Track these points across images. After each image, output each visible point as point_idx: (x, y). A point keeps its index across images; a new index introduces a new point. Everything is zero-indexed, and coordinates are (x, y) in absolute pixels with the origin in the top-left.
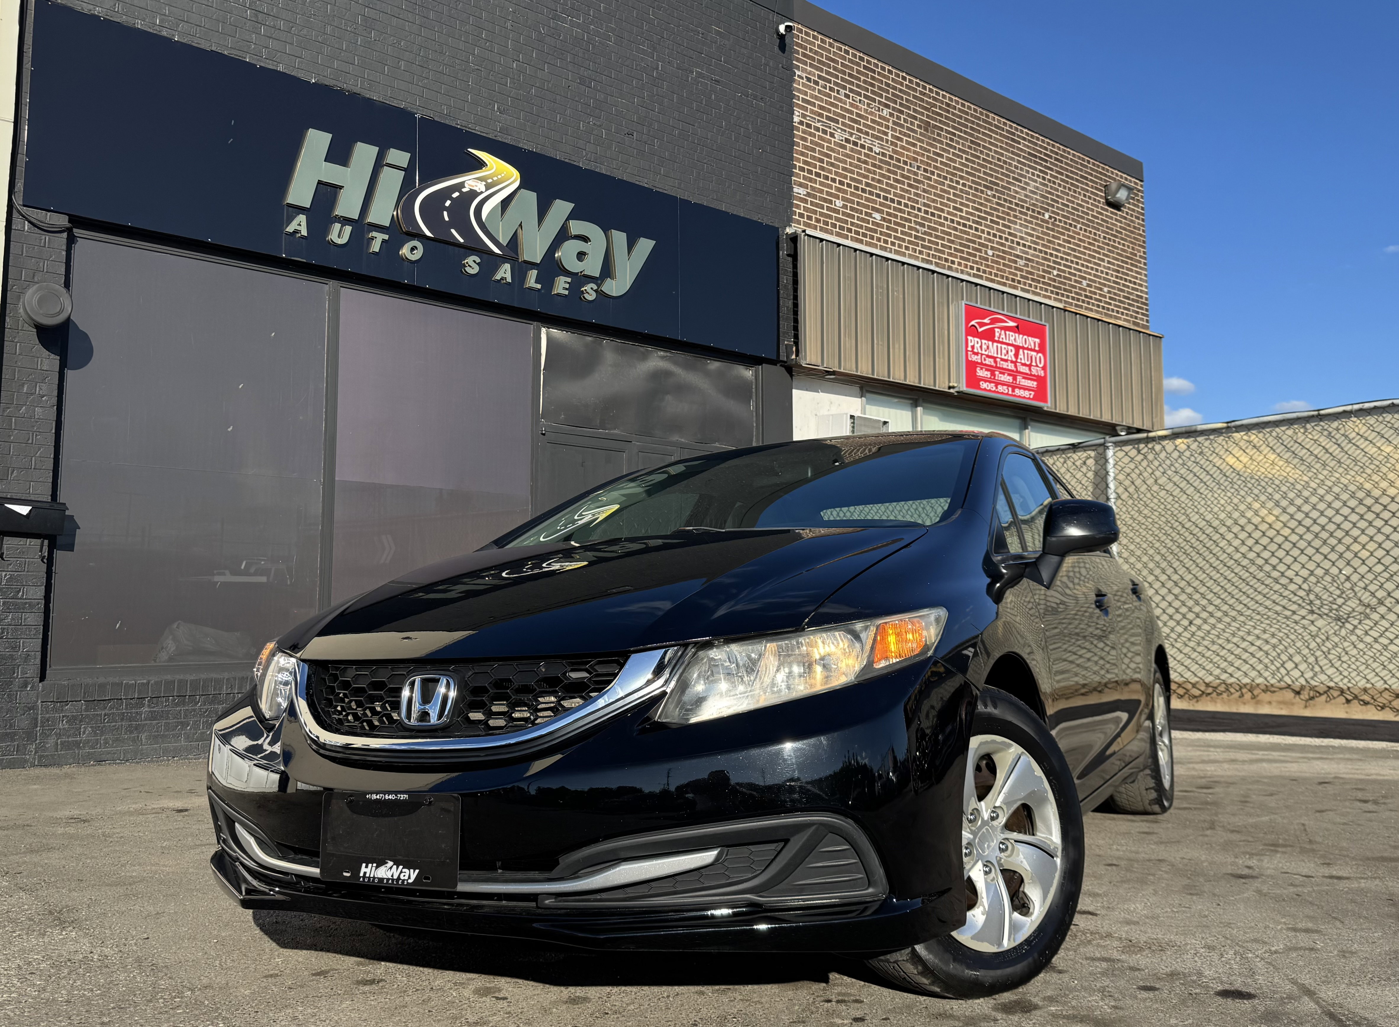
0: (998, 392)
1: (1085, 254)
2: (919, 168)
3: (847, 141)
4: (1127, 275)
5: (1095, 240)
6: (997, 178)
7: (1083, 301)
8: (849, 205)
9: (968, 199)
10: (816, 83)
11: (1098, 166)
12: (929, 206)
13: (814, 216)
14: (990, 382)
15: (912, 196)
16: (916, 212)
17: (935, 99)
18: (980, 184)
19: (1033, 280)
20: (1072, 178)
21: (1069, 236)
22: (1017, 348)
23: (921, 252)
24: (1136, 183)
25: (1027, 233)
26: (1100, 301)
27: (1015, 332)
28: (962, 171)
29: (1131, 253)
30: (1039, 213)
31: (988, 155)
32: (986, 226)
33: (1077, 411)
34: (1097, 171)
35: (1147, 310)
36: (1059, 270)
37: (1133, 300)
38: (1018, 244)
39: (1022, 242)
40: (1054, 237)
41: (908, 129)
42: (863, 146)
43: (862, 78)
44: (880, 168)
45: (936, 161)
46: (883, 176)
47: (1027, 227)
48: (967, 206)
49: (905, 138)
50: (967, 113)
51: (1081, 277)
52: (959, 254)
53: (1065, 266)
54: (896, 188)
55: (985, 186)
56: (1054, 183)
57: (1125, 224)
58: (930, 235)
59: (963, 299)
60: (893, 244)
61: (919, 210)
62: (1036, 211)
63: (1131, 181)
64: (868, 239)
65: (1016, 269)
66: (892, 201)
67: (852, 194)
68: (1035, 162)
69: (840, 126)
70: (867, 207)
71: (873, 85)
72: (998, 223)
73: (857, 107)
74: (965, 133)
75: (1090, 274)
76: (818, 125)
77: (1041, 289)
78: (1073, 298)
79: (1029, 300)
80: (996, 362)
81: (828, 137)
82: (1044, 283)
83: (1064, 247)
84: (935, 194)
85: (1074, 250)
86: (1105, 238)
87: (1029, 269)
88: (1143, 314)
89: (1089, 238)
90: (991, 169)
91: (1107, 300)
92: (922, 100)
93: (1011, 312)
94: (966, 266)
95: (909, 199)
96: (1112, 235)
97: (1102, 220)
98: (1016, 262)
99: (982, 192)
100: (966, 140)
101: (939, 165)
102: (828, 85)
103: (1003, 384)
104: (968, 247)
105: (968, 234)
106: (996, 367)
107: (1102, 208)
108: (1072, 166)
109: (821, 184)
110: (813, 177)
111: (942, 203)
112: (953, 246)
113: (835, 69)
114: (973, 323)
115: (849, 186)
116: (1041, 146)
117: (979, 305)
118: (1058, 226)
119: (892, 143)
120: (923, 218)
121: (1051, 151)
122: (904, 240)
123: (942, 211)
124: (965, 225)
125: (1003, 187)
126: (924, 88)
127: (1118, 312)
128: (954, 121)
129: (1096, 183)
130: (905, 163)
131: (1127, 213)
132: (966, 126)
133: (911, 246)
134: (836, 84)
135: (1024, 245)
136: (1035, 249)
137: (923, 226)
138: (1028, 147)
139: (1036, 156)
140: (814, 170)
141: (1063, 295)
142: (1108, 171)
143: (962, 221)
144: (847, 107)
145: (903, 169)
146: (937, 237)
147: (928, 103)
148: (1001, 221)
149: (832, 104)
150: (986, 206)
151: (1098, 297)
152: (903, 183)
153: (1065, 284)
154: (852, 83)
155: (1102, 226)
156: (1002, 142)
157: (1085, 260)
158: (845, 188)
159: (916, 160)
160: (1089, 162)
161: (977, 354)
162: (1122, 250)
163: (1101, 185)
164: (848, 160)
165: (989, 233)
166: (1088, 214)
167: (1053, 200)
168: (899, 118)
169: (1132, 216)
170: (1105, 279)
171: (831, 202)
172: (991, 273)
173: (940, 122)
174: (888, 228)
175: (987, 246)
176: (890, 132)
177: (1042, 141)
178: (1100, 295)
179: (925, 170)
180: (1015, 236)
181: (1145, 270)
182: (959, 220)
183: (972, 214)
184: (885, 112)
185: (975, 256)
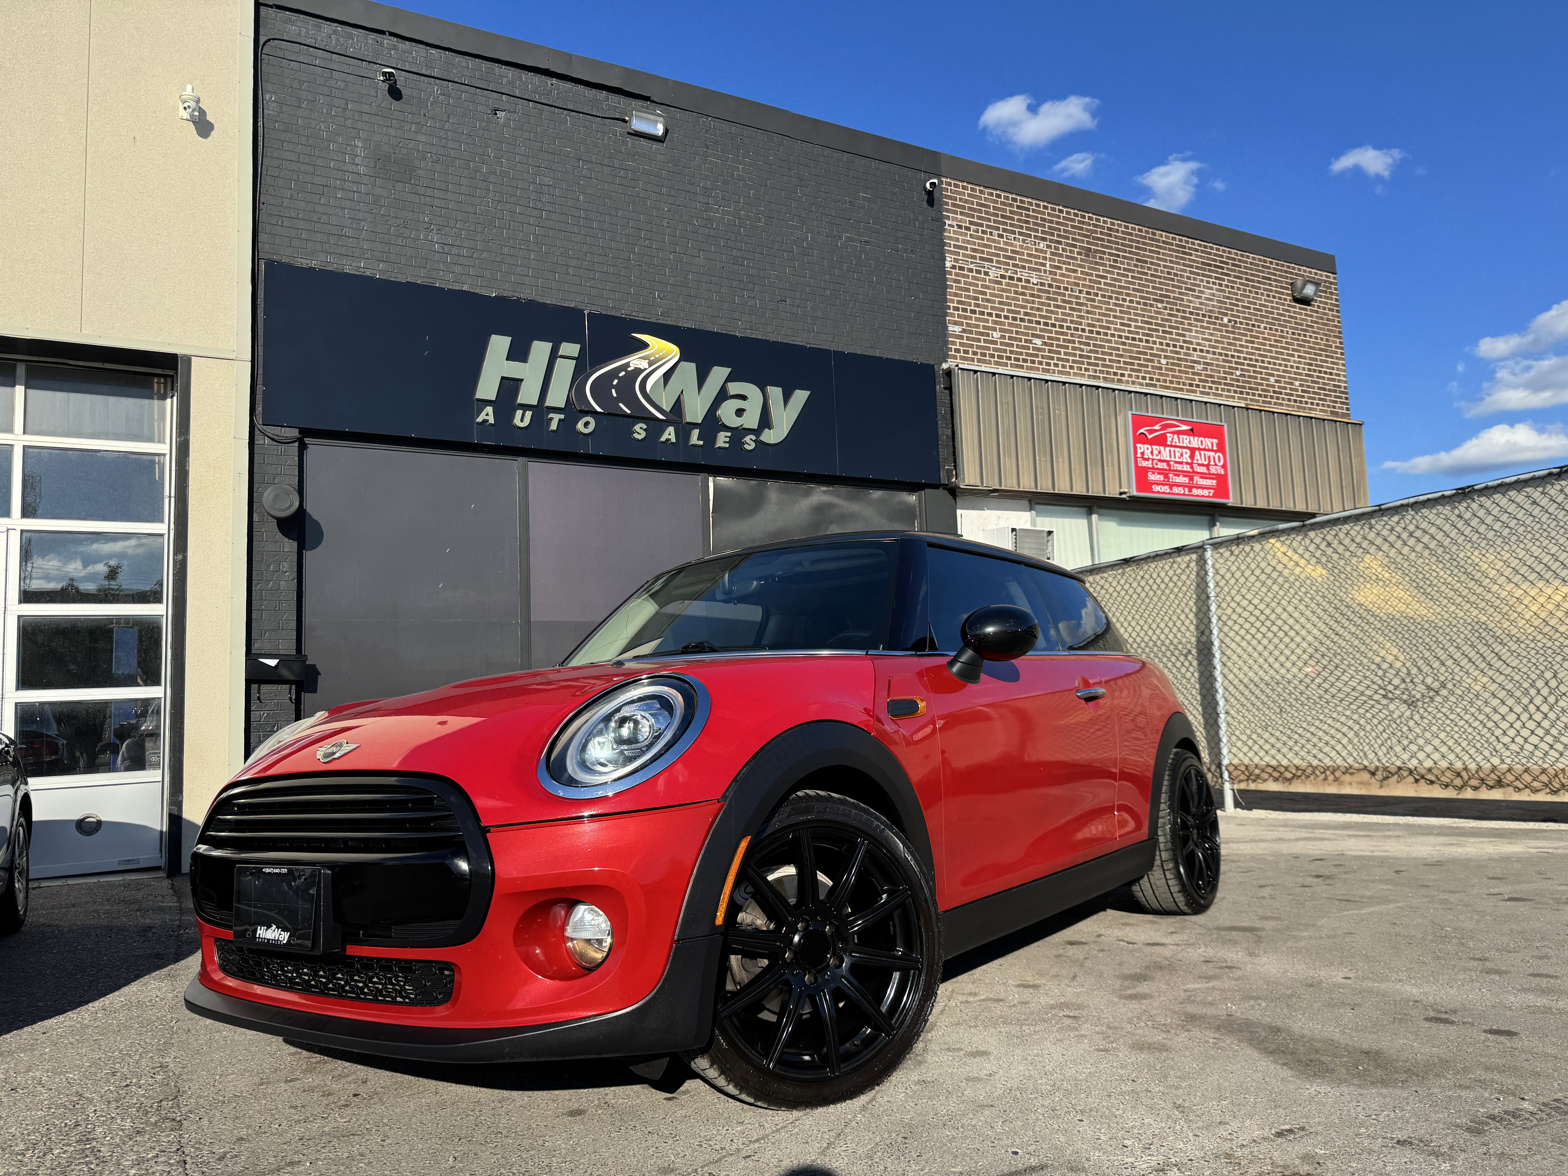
0: (1173, 494)
1: (1271, 351)
2: (1080, 291)
3: (1003, 277)
4: (1322, 366)
5: (1282, 337)
6: (1167, 291)
7: (1272, 397)
8: (1007, 335)
9: (1136, 314)
10: (968, 229)
11: (1283, 266)
12: (1094, 326)
13: (970, 350)
14: (1164, 485)
15: (1075, 319)
16: (1080, 333)
17: (1095, 226)
18: (1149, 299)
19: (1213, 382)
20: (1253, 281)
21: (1251, 336)
22: (1193, 450)
23: (1086, 370)
24: (1327, 277)
25: (1203, 339)
26: (1292, 395)
27: (1189, 435)
28: (1129, 288)
29: (1325, 345)
30: (1216, 318)
31: (1156, 270)
32: (1158, 337)
33: (1266, 504)
34: (1281, 271)
35: (1346, 398)
36: (1242, 370)
37: (1330, 390)
38: (1195, 350)
39: (1198, 347)
40: (1234, 339)
41: (1067, 257)
42: (1020, 280)
43: (1016, 217)
44: (1039, 297)
45: (1100, 283)
46: (1043, 304)
47: (1204, 333)
48: (1136, 321)
49: (1064, 266)
50: (1131, 234)
51: (1267, 374)
52: (1129, 367)
53: (1249, 365)
54: (1057, 313)
55: (1154, 300)
56: (1232, 287)
57: (1317, 317)
58: (1097, 352)
59: (1132, 410)
60: (1056, 365)
61: (1083, 330)
62: (1213, 318)
63: (1321, 275)
64: (1029, 364)
65: (1194, 374)
66: (1054, 325)
67: (1010, 325)
68: (1210, 271)
69: (994, 264)
70: (1027, 334)
71: (1027, 222)
72: (1171, 333)
73: (1012, 245)
74: (1130, 252)
75: (1278, 370)
76: (972, 266)
77: (1223, 390)
78: (1260, 395)
79: (1206, 403)
80: (1169, 465)
81: (982, 276)
82: (1225, 384)
83: (1247, 347)
84: (1100, 314)
85: (1259, 349)
86: (1293, 334)
87: (1209, 373)
88: (1342, 403)
89: (1275, 335)
90: (1160, 283)
91: (1300, 393)
92: (1081, 228)
93: (1187, 417)
94: (1138, 377)
95: (1072, 322)
96: (1302, 330)
97: (1290, 317)
98: (1193, 368)
99: (1151, 305)
100: (1132, 259)
101: (1102, 286)
102: (980, 228)
103: (1178, 485)
104: (1139, 359)
105: (1138, 346)
106: (1170, 470)
107: (1289, 305)
108: (1252, 269)
109: (977, 319)
110: (969, 314)
111: (1107, 322)
112: (1122, 360)
113: (987, 213)
114: (1142, 431)
115: (1006, 317)
116: (1215, 255)
117: (1150, 414)
118: (1239, 328)
119: (1051, 272)
120: (1087, 338)
121: (1228, 258)
122: (1068, 361)
123: (1109, 328)
124: (1134, 339)
125: (1174, 298)
126: (1083, 217)
127: (1312, 404)
128: (1117, 243)
129: (1281, 282)
130: (1066, 289)
131: (1319, 307)
132: (1131, 247)
133: (1075, 365)
134: (988, 226)
135: (1202, 351)
136: (1214, 353)
137: (1088, 344)
138: (1201, 257)
139: (1210, 265)
140: (969, 308)
141: (1248, 394)
142: (1294, 268)
143: (1131, 335)
144: (1002, 246)
145: (1064, 295)
146: (1103, 353)
147: (1087, 230)
148: (1174, 331)
149: (985, 246)
150: (1157, 318)
151: (1288, 391)
152: (1065, 308)
153: (1250, 383)
154: (1006, 224)
155: (1290, 322)
156: (1172, 256)
157: (1272, 357)
158: (1003, 320)
159: (1077, 285)
160: (1271, 263)
161: (1148, 459)
162: (1314, 343)
163: (1287, 283)
164: (1005, 294)
165: (1161, 344)
166: (1273, 313)
167: (1231, 304)
168: (1056, 248)
169: (1324, 308)
170: (1295, 373)
171: (988, 335)
172: (1165, 381)
173: (1102, 246)
174: (1050, 351)
175: (1160, 356)
176: (1048, 263)
177: (1214, 249)
178: (1291, 389)
179: (1088, 293)
180: (1191, 343)
181: (1343, 359)
182: (1127, 334)
183: (1141, 328)
184: (1042, 245)
185: (1147, 366)
